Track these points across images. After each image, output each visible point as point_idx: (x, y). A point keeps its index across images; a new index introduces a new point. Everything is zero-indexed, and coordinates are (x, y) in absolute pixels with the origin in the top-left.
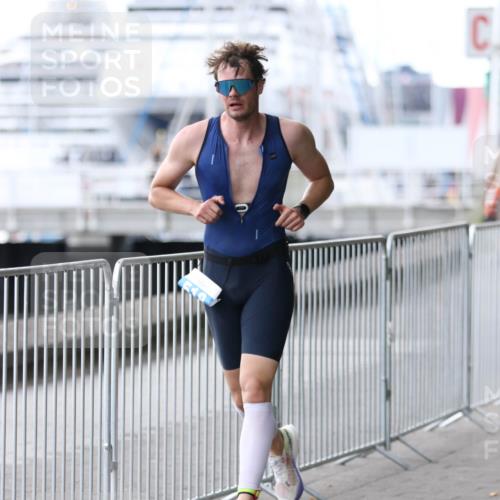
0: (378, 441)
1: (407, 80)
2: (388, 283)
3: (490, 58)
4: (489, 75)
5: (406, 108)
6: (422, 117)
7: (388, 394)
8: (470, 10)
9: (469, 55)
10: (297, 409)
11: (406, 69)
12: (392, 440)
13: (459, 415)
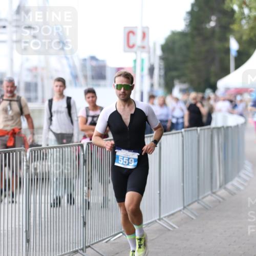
0: (79, 248)
1: (94, 63)
2: (85, 167)
3: (136, 53)
4: (135, 61)
5: (93, 78)
6: (102, 82)
7: (85, 224)
8: (125, 28)
9: (125, 51)
10: (38, 232)
11: (93, 58)
12: (87, 247)
13: (121, 234)
